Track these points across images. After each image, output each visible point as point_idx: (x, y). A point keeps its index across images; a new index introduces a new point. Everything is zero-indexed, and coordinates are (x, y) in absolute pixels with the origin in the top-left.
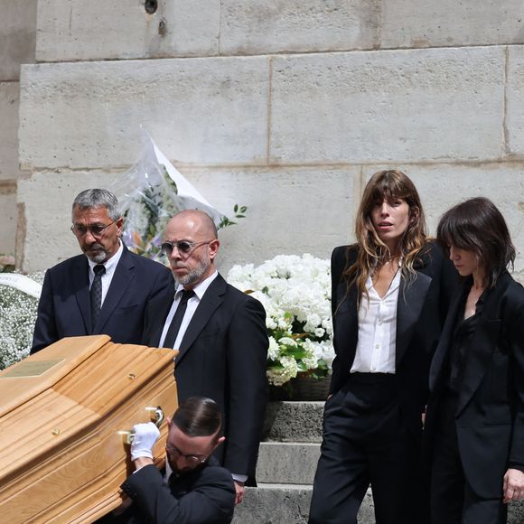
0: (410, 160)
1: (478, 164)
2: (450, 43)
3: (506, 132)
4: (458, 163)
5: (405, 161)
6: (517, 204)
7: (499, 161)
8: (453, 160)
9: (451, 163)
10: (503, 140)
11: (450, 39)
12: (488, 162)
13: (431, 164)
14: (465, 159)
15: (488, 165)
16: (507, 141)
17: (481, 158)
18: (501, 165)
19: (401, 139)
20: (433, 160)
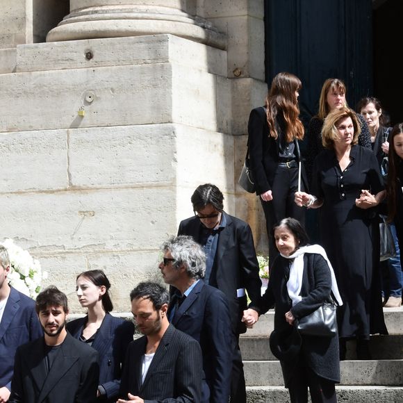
0: (11, 191)
1: (52, 192)
2: (31, 128)
3: (70, 175)
4: (41, 192)
5: (8, 191)
6: (78, 213)
7: (66, 190)
8: (37, 190)
9: (36, 192)
10: (68, 179)
11: (31, 127)
12: (59, 190)
13: (24, 192)
14: (45, 189)
15: (59, 193)
16: (70, 179)
17: (54, 189)
18: (67, 192)
19: (5, 180)
20: (24, 191)
